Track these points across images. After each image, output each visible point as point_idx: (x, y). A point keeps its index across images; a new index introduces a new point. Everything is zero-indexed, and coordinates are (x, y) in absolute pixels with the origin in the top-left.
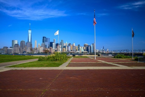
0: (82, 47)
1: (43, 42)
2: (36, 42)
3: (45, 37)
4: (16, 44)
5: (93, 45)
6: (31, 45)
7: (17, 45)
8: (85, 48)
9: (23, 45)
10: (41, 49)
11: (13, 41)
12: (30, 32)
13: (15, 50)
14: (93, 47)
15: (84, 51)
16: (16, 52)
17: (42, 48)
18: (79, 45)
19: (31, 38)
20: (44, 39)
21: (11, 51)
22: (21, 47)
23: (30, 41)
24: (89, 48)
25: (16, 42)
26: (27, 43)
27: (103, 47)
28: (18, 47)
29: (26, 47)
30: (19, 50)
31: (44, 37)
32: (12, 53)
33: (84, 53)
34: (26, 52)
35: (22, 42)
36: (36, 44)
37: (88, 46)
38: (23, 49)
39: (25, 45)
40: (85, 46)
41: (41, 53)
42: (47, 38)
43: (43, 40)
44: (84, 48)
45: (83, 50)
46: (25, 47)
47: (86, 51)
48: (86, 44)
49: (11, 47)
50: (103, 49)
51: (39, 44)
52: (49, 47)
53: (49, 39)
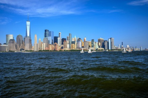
0: (96, 43)
1: (45, 36)
2: (36, 36)
3: (48, 31)
4: (11, 40)
5: (111, 40)
6: (30, 41)
7: (13, 40)
8: (100, 43)
9: (20, 41)
10: (43, 46)
11: (7, 36)
12: (28, 23)
13: (10, 47)
14: (111, 42)
15: (99, 47)
16: (12, 50)
17: (44, 44)
18: (93, 40)
19: (30, 32)
20: (47, 33)
21: (6, 49)
22: (17, 43)
23: (28, 35)
24: (106, 44)
25: (11, 37)
26: (24, 38)
27: (122, 42)
28: (13, 43)
29: (24, 43)
30: (15, 47)
31: (46, 31)
32: (7, 51)
33: (99, 50)
34: (24, 50)
35: (18, 36)
36: (36, 39)
37: (104, 41)
38: (20, 45)
39: (22, 41)
40: (99, 41)
41: (44, 50)
42: (50, 32)
43: (45, 34)
44: (98, 44)
45: (97, 47)
46: (22, 43)
47: (102, 48)
48: (101, 39)
49: (5, 44)
50: (122, 45)
51: (40, 39)
52: (52, 43)
53: (53, 32)
